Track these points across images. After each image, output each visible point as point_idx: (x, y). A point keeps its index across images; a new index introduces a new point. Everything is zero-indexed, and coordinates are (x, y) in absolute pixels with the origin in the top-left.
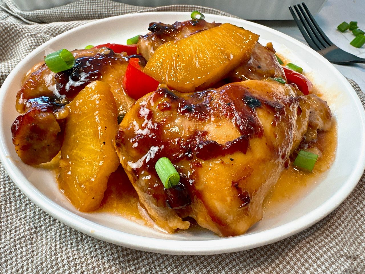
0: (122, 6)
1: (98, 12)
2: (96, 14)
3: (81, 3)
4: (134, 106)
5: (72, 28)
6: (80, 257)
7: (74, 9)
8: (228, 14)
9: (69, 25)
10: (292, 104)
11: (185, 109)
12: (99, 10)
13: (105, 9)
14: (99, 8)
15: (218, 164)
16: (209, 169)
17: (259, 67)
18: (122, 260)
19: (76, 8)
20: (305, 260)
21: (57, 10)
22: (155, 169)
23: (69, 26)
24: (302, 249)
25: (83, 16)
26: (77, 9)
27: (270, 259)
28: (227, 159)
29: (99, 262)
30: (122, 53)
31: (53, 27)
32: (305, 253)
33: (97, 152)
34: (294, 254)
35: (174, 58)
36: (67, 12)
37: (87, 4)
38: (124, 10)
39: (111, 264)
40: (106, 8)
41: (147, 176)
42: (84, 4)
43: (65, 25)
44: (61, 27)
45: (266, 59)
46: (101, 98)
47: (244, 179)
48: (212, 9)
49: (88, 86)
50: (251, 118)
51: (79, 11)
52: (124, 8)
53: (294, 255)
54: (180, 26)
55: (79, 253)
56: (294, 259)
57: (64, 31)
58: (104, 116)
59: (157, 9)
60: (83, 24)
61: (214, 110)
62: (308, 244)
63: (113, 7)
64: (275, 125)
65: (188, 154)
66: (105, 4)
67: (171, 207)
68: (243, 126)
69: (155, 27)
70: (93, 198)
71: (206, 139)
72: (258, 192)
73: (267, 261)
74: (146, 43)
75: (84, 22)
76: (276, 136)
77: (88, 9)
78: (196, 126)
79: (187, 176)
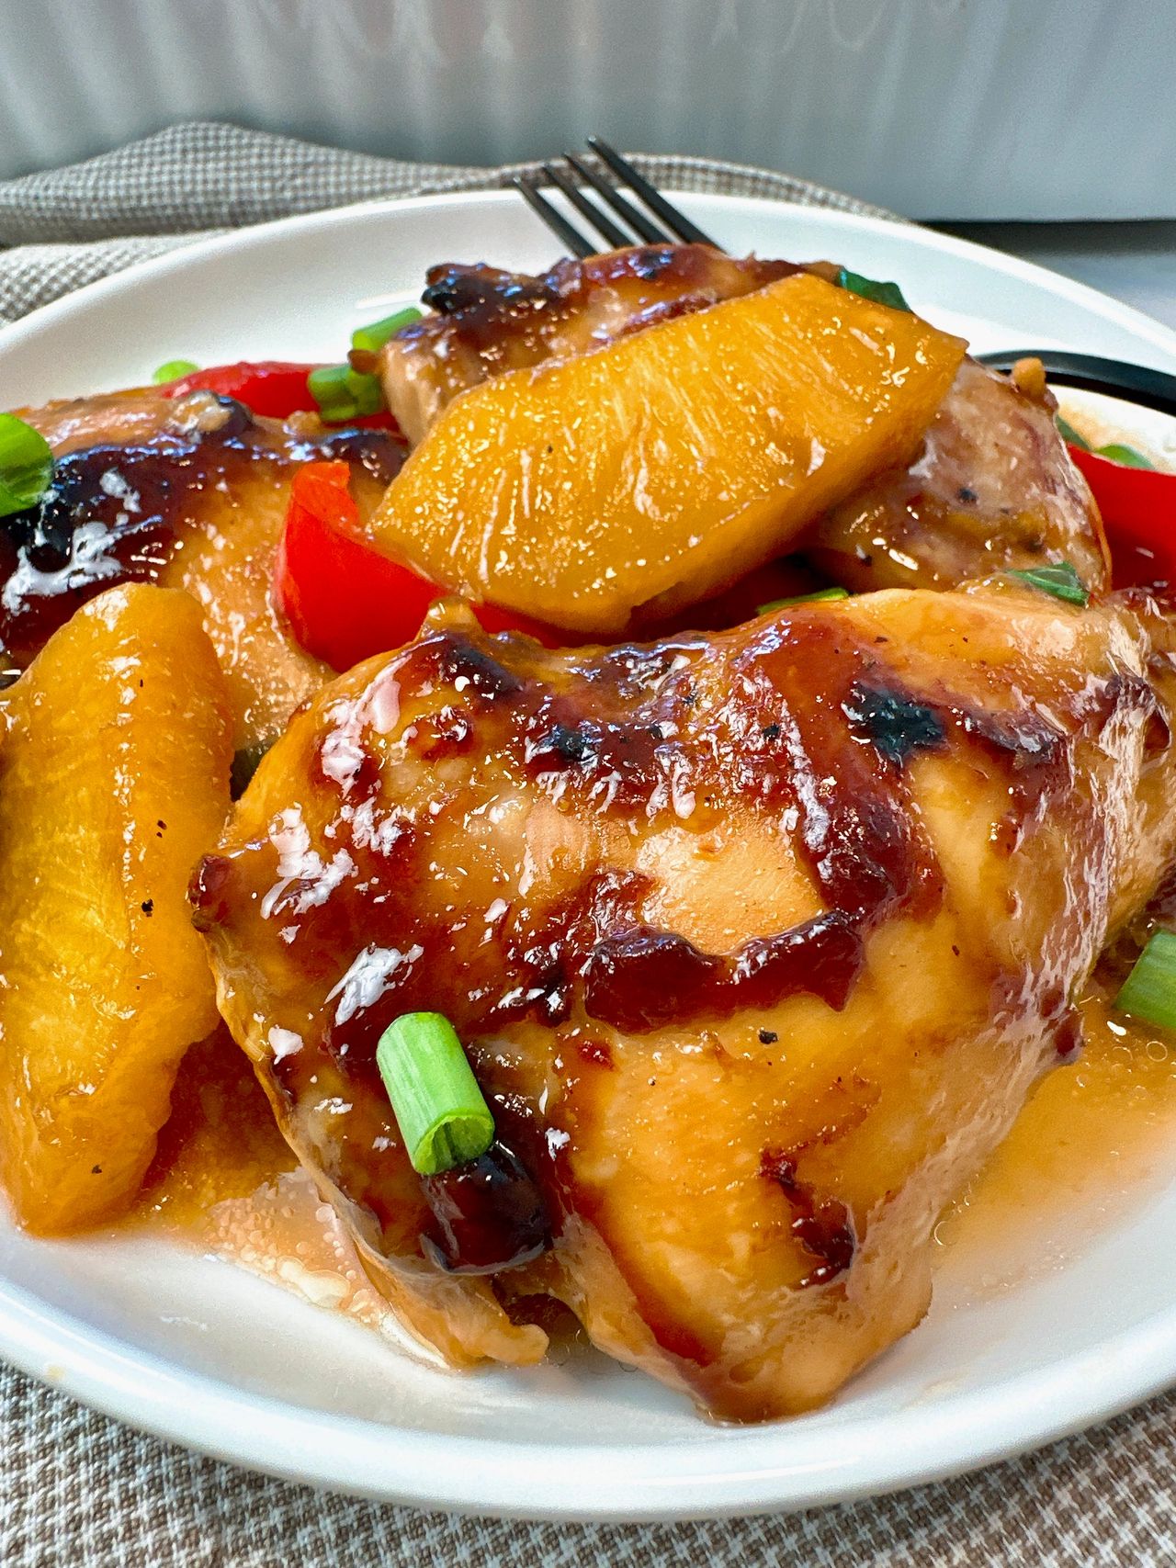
0: (339, 163)
1: (227, 192)
2: (219, 204)
3: (151, 154)
4: (298, 719)
5: (103, 274)
6: (17, 1460)
7: (122, 182)
8: (844, 200)
9: (91, 260)
10: (1117, 717)
11: (547, 749)
12: (233, 186)
13: (262, 179)
14: (233, 174)
15: (689, 1058)
16: (650, 1081)
17: (966, 496)
18: (224, 1478)
19: (129, 176)
20: (1137, 1536)
21: (47, 188)
22: (374, 1064)
23: (90, 266)
24: (1129, 1472)
25: (159, 212)
26: (133, 181)
27: (963, 1503)
28: (740, 1034)
29: (106, 1492)
30: (291, 418)
31: (15, 274)
32: (1142, 1495)
33: (114, 948)
34: (1085, 1495)
35: (526, 461)
36: (90, 194)
37: (178, 156)
38: (349, 183)
39: (167, 1500)
40: (267, 173)
41: (339, 1101)
42: (167, 157)
43: (71, 260)
44: (53, 272)
45: (1004, 452)
46: (145, 677)
47: (828, 1139)
48: (764, 173)
49: (88, 609)
50: (885, 817)
51: (145, 191)
52: (350, 173)
53: (1085, 1504)
54: (576, 284)
55: (17, 1434)
56: (1081, 1525)
57: (66, 289)
58: (156, 765)
59: (503, 177)
60: (156, 256)
61: (693, 761)
62: (1163, 1450)
63: (298, 170)
64: (1010, 847)
65: (548, 994)
66: (260, 156)
67: (450, 1266)
68: (834, 859)
69: (450, 288)
70: (97, 1170)
71: (639, 918)
72: (901, 1201)
73: (947, 1511)
74: (409, 367)
75: (160, 242)
76: (1011, 907)
77: (182, 182)
78: (595, 847)
79: (535, 1107)
